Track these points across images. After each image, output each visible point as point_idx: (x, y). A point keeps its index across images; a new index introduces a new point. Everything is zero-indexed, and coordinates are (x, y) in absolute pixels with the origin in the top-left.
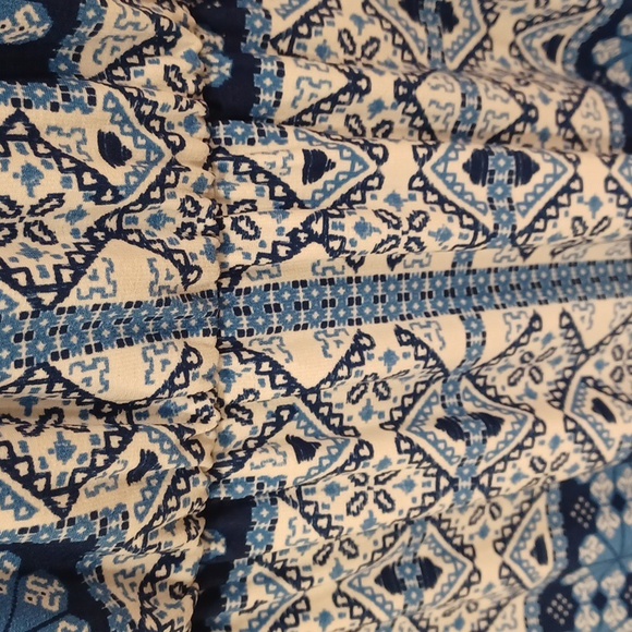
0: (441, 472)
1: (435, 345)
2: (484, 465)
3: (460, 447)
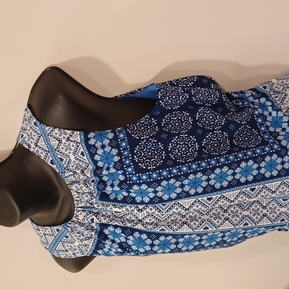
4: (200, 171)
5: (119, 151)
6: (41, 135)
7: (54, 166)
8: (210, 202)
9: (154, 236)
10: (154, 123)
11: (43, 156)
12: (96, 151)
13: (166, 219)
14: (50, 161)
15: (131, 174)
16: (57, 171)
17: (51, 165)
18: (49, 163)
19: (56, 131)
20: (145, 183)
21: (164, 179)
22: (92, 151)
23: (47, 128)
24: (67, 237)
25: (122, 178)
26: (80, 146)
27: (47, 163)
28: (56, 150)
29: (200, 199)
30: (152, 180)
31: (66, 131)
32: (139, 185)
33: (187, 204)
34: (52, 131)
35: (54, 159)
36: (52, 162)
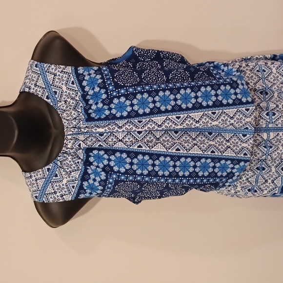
0: (263, 153)
1: (262, 136)
2: (270, 152)
3: (266, 149)
4: (168, 89)
5: (103, 76)
6: (40, 74)
7: (49, 101)
8: (179, 121)
9: (132, 155)
10: (130, 66)
11: (40, 93)
12: (84, 78)
13: (143, 139)
14: (45, 97)
15: (112, 91)
16: (52, 104)
17: (46, 100)
18: (45, 99)
19: (53, 66)
20: (123, 95)
21: (139, 93)
22: (81, 78)
23: (45, 65)
24: (56, 176)
25: (104, 96)
26: (71, 75)
27: (43, 99)
28: (51, 85)
29: (170, 117)
30: (129, 93)
31: (60, 66)
32: (119, 98)
33: (159, 121)
34: (49, 67)
35: (50, 94)
36: (48, 98)
